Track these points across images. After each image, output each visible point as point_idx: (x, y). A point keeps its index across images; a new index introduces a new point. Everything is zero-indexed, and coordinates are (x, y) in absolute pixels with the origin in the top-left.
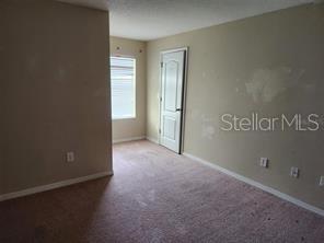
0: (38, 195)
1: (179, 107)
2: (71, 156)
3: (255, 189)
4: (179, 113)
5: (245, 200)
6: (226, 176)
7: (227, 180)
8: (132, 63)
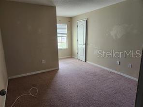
0: (32, 75)
1: (85, 43)
2: (44, 61)
3: (115, 73)
4: (85, 45)
5: (110, 77)
6: (103, 69)
7: (104, 70)
8: (66, 26)
